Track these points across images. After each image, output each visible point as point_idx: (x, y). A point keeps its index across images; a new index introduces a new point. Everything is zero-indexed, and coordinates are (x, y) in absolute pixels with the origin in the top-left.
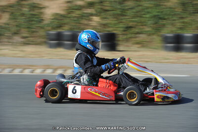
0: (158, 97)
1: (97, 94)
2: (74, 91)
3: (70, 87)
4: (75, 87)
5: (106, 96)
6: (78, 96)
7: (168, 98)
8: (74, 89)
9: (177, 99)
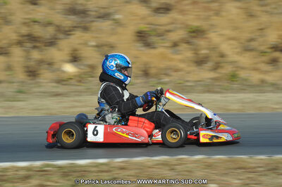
0: (204, 136)
1: (125, 135)
2: (95, 133)
3: (90, 128)
4: (96, 127)
5: (136, 137)
6: (100, 138)
7: (217, 137)
8: (95, 129)
9: (231, 139)
